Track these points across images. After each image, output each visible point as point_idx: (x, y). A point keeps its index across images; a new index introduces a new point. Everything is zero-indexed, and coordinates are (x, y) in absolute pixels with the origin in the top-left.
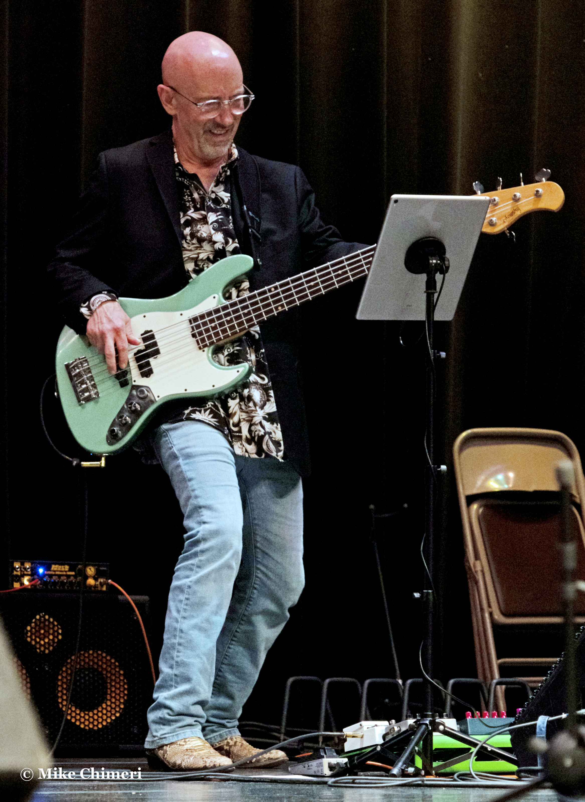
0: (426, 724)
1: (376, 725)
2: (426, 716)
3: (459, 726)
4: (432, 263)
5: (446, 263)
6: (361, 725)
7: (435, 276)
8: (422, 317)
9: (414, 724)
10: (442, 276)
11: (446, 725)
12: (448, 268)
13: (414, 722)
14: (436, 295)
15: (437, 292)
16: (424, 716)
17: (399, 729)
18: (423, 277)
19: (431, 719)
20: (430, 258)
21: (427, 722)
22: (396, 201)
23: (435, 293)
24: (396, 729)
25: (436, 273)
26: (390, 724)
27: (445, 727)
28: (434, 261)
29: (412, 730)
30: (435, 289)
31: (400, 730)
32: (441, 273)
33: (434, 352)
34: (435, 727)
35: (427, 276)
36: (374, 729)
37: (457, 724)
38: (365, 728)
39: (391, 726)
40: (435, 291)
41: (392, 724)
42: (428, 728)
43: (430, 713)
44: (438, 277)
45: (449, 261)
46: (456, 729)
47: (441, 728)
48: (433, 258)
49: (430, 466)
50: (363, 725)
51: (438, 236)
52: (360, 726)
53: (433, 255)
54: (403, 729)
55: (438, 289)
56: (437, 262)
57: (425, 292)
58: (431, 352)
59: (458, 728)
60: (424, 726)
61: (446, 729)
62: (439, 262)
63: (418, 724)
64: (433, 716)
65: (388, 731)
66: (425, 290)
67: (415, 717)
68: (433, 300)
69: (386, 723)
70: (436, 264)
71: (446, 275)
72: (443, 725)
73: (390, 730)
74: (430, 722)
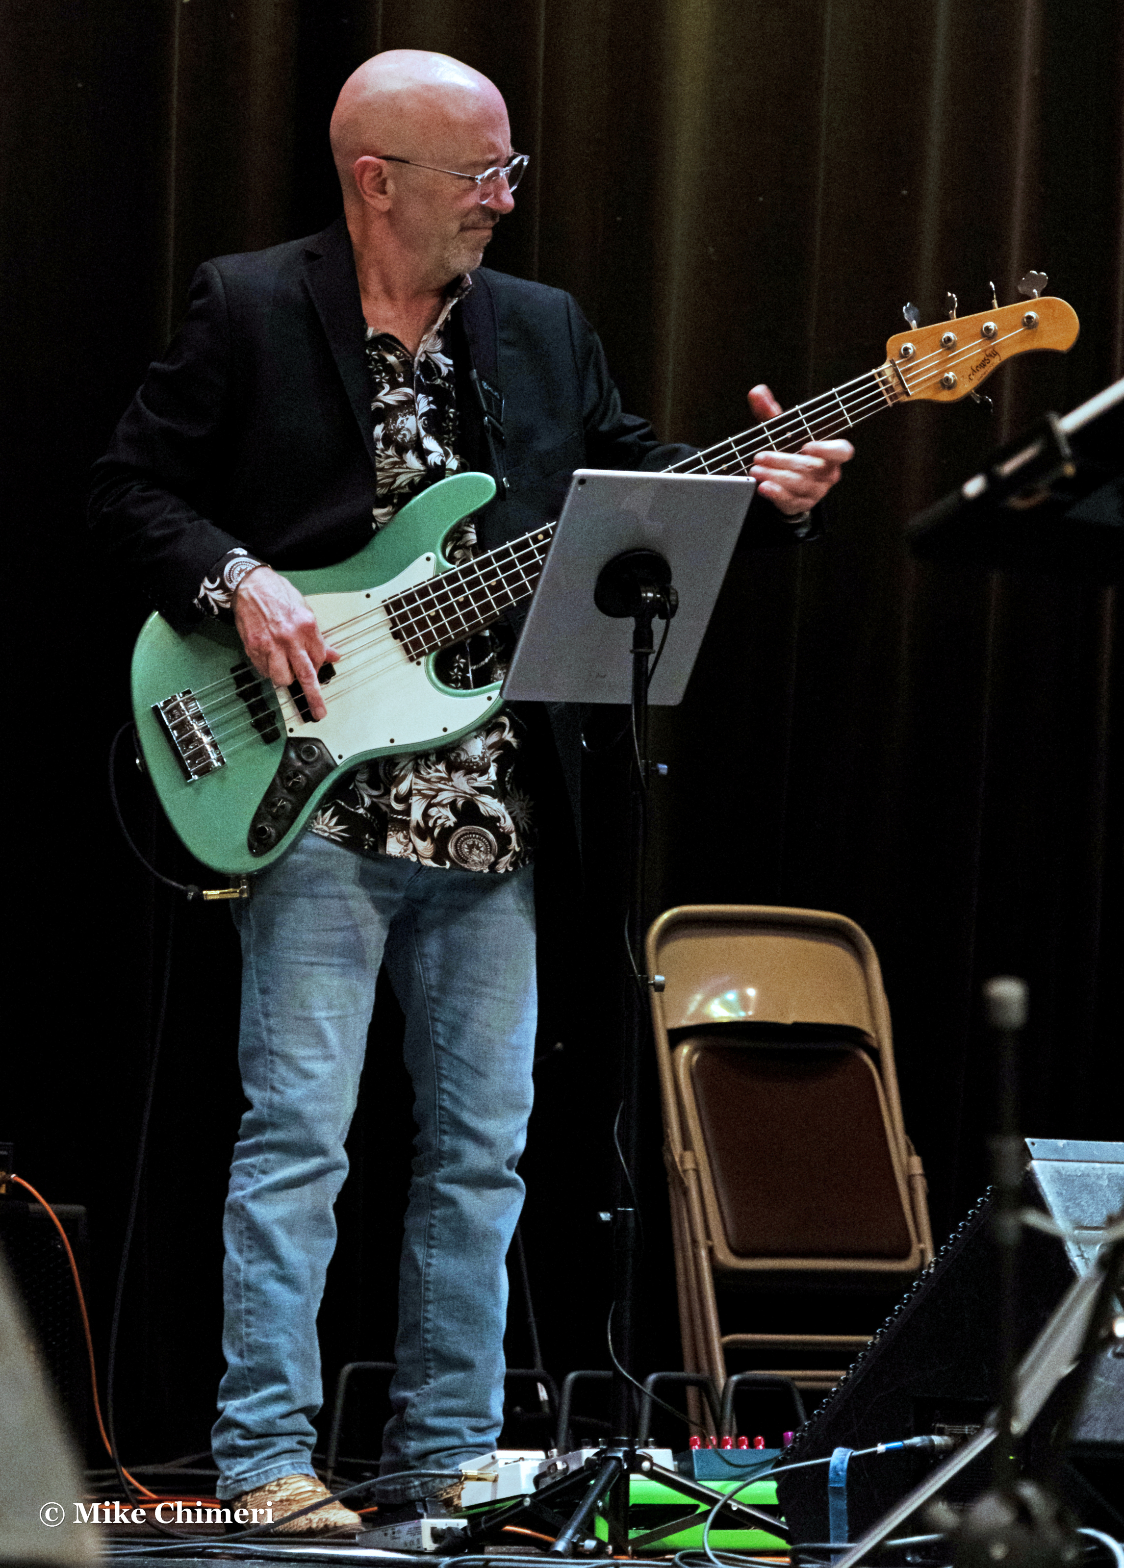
0: (618, 1459)
1: (522, 1459)
2: (620, 1444)
3: (676, 1463)
4: (647, 598)
5: (673, 598)
6: (493, 1457)
7: (650, 623)
8: (624, 696)
9: (595, 1457)
10: (663, 622)
11: (655, 1461)
12: (674, 608)
13: (595, 1454)
14: (652, 658)
15: (654, 653)
16: (613, 1444)
17: (565, 1466)
18: (630, 623)
19: (626, 1449)
20: (642, 589)
21: (620, 1455)
22: (582, 481)
23: (649, 653)
24: (560, 1466)
25: (654, 617)
26: (547, 1457)
27: (652, 1464)
28: (650, 595)
29: (592, 1468)
30: (651, 646)
31: (567, 1468)
32: (661, 617)
33: (647, 763)
34: (635, 1463)
35: (636, 621)
36: (518, 1466)
37: (675, 1459)
38: (501, 1464)
39: (550, 1462)
40: (649, 651)
41: (552, 1456)
42: (622, 1466)
43: (625, 1438)
44: (658, 624)
45: (677, 592)
46: (672, 1468)
47: (646, 1465)
48: (647, 588)
49: (635, 977)
50: (497, 1457)
51: (658, 549)
52: (491, 1460)
53: (648, 584)
54: (574, 1467)
55: (656, 648)
56: (655, 595)
57: (631, 652)
58: (641, 763)
59: (675, 1466)
60: (614, 1463)
61: (655, 1468)
62: (658, 596)
63: (602, 1459)
64: (631, 1444)
65: (545, 1469)
66: (631, 648)
67: (595, 1445)
68: (647, 667)
69: (540, 1455)
70: (653, 599)
71: (673, 621)
72: (650, 1459)
73: (549, 1468)
74: (625, 1452)
